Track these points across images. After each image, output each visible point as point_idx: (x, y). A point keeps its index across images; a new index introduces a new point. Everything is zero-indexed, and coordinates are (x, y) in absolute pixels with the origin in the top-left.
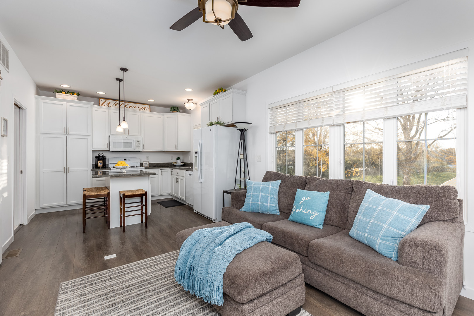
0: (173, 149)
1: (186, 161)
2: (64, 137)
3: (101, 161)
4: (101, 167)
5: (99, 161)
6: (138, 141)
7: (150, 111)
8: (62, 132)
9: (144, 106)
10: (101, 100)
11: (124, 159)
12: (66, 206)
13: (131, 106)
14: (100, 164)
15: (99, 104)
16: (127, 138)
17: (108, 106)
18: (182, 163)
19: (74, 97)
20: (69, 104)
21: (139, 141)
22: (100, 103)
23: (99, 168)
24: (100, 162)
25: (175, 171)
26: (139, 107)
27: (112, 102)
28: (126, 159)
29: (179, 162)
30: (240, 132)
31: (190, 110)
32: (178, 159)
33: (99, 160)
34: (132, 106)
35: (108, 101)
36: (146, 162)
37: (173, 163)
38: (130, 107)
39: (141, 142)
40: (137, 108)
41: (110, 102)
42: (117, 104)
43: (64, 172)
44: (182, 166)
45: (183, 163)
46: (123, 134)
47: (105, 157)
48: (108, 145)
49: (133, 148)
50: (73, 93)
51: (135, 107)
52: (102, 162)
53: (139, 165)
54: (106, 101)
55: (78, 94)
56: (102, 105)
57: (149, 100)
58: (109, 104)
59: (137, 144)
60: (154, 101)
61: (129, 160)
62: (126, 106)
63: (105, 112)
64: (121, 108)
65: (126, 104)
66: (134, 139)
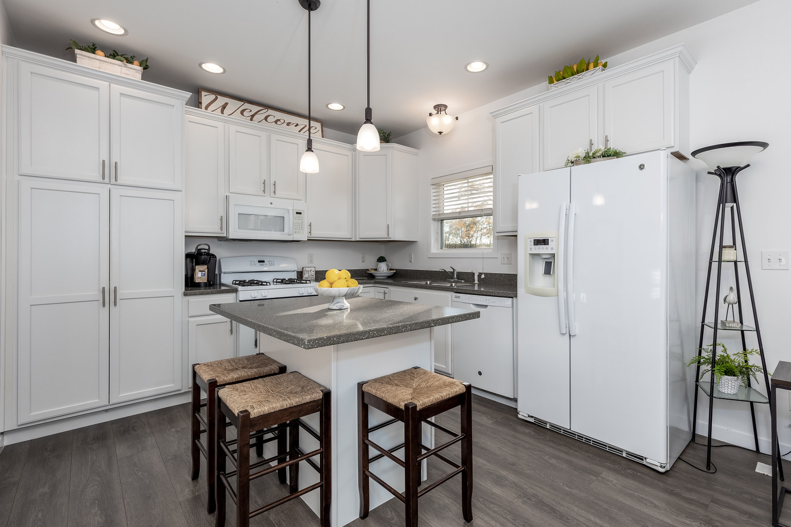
0: (380, 234)
2: (103, 190)
3: (204, 267)
4: (202, 285)
5: (198, 268)
6: (297, 213)
7: (323, 137)
8: (96, 175)
10: (203, 93)
11: (259, 262)
12: (107, 411)
13: (279, 120)
14: (200, 275)
15: (198, 104)
16: (271, 204)
17: (222, 112)
18: (390, 270)
19: (134, 72)
20: (117, 88)
21: (300, 213)
22: (201, 103)
23: (198, 285)
24: (202, 269)
25: (400, 292)
26: (297, 125)
27: (233, 105)
28: (263, 262)
29: (383, 268)
30: (718, 180)
31: (440, 133)
32: (381, 259)
33: (198, 264)
34: (282, 121)
35: (221, 100)
36: (309, 269)
37: (368, 270)
38: (276, 122)
39: (305, 215)
40: (292, 127)
41: (226, 104)
42: (244, 110)
43: (101, 301)
44: (389, 277)
45: (393, 270)
46: (262, 193)
47: (215, 255)
48: (224, 221)
49: (286, 230)
50: (130, 61)
51: (288, 124)
52: (206, 271)
53: (294, 276)
54: (216, 98)
55: (145, 65)
56: (206, 108)
57: (329, 106)
58: (224, 108)
59: (298, 221)
60: (342, 107)
61: (271, 263)
62: (266, 118)
63: (217, 127)
64: (254, 121)
65: (265, 112)
66: (290, 208)
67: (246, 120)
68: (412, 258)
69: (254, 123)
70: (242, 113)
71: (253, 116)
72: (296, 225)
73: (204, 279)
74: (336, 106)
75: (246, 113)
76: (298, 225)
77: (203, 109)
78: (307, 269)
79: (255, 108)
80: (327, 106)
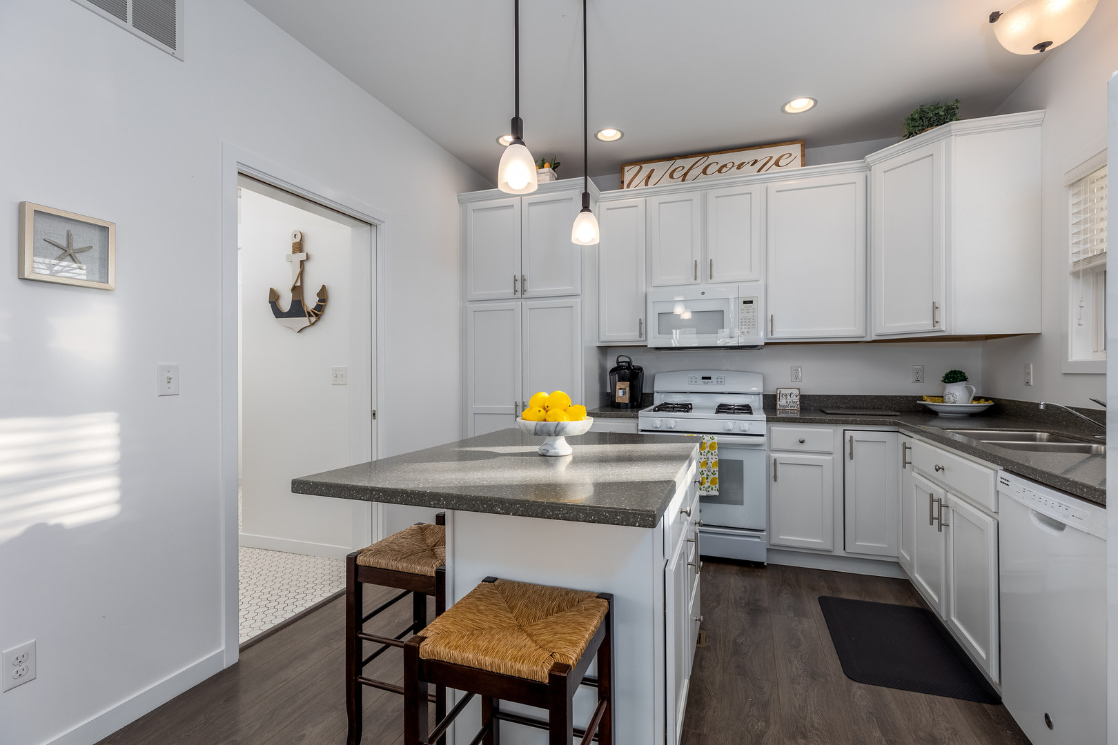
0: (919, 324)
1: (1009, 391)
2: (517, 306)
3: (626, 385)
4: (623, 405)
5: (619, 385)
6: (745, 302)
7: (803, 166)
8: (509, 291)
9: (775, 152)
10: (626, 169)
11: (703, 378)
13: (725, 166)
14: (622, 393)
15: (620, 185)
16: (703, 293)
17: (646, 185)
18: (977, 399)
20: (528, 200)
21: (751, 302)
22: (623, 182)
23: (617, 406)
24: (623, 386)
25: (924, 451)
26: (756, 161)
27: (661, 168)
28: (709, 378)
29: (958, 395)
31: (1042, 47)
32: (954, 377)
33: (619, 380)
34: (730, 165)
35: (647, 168)
36: (788, 392)
37: (921, 398)
38: (719, 171)
39: (759, 304)
40: (747, 168)
41: (652, 171)
42: (674, 171)
45: (987, 399)
46: (692, 281)
47: (641, 369)
48: (642, 325)
49: (726, 330)
50: (541, 163)
51: (739, 167)
52: (628, 389)
53: (759, 401)
54: (641, 167)
55: (555, 164)
56: (628, 185)
57: (788, 109)
58: (649, 178)
59: (745, 315)
60: (812, 103)
61: (719, 380)
62: (704, 172)
63: (636, 206)
64: (687, 180)
65: (704, 162)
66: (732, 296)
67: (677, 183)
68: (1029, 374)
69: (689, 183)
70: (671, 176)
71: (685, 175)
72: (744, 321)
73: (626, 400)
74: (800, 105)
75: (675, 175)
76: (747, 321)
77: (625, 189)
78: (783, 391)
79: (688, 162)
80: (783, 110)
